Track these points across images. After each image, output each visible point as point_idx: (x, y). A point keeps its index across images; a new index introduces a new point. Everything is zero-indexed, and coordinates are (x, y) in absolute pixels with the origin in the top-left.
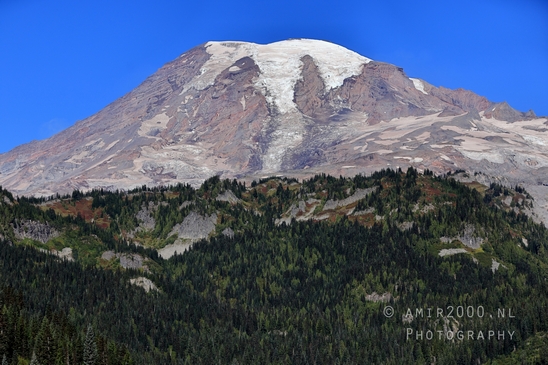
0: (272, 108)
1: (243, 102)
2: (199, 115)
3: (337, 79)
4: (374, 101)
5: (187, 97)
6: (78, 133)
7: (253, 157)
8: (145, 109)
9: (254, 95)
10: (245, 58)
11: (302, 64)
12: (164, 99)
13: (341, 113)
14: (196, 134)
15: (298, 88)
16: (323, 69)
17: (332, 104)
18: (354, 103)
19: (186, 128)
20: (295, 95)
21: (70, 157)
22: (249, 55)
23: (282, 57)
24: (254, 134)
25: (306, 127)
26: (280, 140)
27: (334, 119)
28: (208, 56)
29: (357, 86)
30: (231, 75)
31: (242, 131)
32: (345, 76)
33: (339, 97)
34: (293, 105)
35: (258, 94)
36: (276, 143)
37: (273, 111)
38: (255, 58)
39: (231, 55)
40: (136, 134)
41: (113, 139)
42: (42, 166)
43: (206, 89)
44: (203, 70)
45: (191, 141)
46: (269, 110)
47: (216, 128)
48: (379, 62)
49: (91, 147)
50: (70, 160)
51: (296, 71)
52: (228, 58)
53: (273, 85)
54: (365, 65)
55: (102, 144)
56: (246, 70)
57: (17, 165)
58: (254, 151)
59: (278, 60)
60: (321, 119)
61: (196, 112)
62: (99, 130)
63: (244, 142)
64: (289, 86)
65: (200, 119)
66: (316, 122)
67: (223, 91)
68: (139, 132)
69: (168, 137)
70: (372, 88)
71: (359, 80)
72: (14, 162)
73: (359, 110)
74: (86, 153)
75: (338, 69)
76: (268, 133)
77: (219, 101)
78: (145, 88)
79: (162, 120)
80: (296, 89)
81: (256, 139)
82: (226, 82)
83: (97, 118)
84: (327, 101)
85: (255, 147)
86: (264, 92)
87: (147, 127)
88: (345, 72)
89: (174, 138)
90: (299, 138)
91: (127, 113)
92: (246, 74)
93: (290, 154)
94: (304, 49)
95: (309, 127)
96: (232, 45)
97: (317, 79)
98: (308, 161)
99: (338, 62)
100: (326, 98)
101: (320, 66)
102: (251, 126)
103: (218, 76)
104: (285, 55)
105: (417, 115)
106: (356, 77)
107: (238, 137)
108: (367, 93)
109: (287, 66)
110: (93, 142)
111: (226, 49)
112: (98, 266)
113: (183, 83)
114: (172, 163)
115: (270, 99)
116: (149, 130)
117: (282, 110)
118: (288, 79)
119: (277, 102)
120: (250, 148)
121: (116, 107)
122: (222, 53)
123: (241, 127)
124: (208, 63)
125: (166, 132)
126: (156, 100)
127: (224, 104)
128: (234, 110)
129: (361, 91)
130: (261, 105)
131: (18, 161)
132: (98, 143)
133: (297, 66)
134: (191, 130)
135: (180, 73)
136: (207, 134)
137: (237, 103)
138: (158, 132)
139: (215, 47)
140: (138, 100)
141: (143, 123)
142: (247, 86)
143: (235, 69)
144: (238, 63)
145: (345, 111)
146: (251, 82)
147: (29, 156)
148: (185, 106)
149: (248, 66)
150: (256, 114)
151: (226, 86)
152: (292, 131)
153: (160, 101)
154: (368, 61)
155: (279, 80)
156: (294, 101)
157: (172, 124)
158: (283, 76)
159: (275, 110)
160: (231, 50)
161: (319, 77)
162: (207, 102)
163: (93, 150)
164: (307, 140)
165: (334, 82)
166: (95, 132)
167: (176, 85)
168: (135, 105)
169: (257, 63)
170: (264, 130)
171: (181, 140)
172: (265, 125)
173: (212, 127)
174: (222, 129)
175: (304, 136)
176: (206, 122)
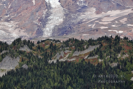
0: (48, 5)
1: (34, 1)
2: (11, 8)
4: (99, 2)
7: (38, 29)
13: (82, 8)
14: (10, 17)
17: (78, 3)
18: (89, 3)
19: (5, 14)
24: (39, 18)
25: (65, 15)
26: (52, 21)
27: (79, 11)
31: (33, 16)
34: (59, 4)
36: (49, 22)
37: (48, 7)
45: (7, 21)
46: (47, 6)
47: (20, 14)
58: (39, 26)
60: (73, 10)
61: (10, 6)
63: (34, 22)
65: (12, 9)
66: (70, 12)
73: (92, 7)
76: (46, 17)
81: (40, 20)
85: (39, 24)
90: (61, 20)
93: (56, 28)
95: (66, 15)
98: (66, 32)
102: (37, 14)
105: (121, 9)
107: (31, 19)
117: (53, 6)
119: (51, 2)
120: (37, 24)
123: (32, 14)
127: (24, 2)
128: (29, 5)
130: (42, 3)
134: (7, 15)
136: (15, 17)
137: (31, 2)
145: (84, 7)
148: (4, 3)
150: (40, 7)
152: (58, 16)
156: (59, 1)
159: (50, 6)
164: (65, 21)
170: (44, 16)
171: (2, 20)
172: (44, 13)
173: (18, 13)
174: (23, 15)
175: (64, 19)
176: (15, 11)
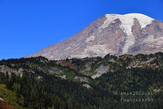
0: (125, 34)
1: (117, 32)
2: (103, 36)
3: (144, 25)
4: (155, 31)
5: (100, 31)
6: (68, 41)
7: (120, 49)
8: (87, 34)
9: (120, 30)
10: (117, 19)
11: (134, 20)
12: (93, 31)
13: (145, 35)
14: (103, 42)
15: (133, 28)
16: (140, 22)
17: (143, 33)
18: (149, 32)
19: (100, 40)
20: (132, 30)
21: (65, 48)
22: (118, 18)
23: (128, 18)
24: (120, 42)
25: (135, 39)
26: (127, 43)
27: (144, 37)
28: (106, 18)
29: (150, 27)
30: (113, 24)
31: (116, 41)
32: (147, 24)
33: (145, 31)
34: (132, 33)
35: (121, 30)
36: (126, 44)
37: (125, 35)
38: (120, 19)
39: (113, 18)
40: (85, 42)
41: (78, 43)
42: (57, 51)
43: (106, 28)
44: (105, 23)
45: (101, 44)
46: (124, 34)
48: (157, 20)
49: (71, 45)
50: (65, 50)
51: (132, 23)
52: (112, 19)
53: (125, 27)
54: (153, 21)
55: (75, 45)
56: (117, 22)
57: (50, 51)
58: (120, 47)
59: (127, 20)
60: (140, 37)
61: (102, 35)
62: (74, 41)
63: (117, 44)
64: (130, 27)
65: (104, 37)
66: (138, 38)
67: (111, 29)
68: (86, 41)
69: (94, 43)
70: (155, 28)
71: (151, 25)
72: (49, 50)
73: (151, 34)
74: (70, 47)
75: (145, 22)
76: (124, 41)
77: (109, 32)
78: (88, 28)
79: (93, 37)
80: (132, 28)
81: (121, 43)
82: (112, 26)
83: (73, 37)
84: (141, 32)
85: (120, 46)
86: (123, 29)
87: (88, 40)
88: (147, 23)
89: (96, 43)
90: (133, 43)
91: (82, 35)
92: (117, 24)
93: (130, 47)
94: (135, 16)
95: (136, 40)
96: (113, 15)
97: (138, 25)
98: (136, 50)
99: (145, 20)
100: (141, 31)
101: (139, 21)
102: (119, 39)
103: (109, 24)
104: (129, 18)
106: (150, 24)
107: (115, 42)
108: (153, 29)
109: (130, 21)
110: (72, 44)
111: (111, 16)
112: (73, 81)
113: (99, 26)
114: (96, 50)
115: (124, 31)
116: (89, 41)
117: (128, 35)
118: (130, 25)
119: (127, 32)
120: (119, 46)
121: (79, 34)
122: (110, 18)
123: (116, 40)
124: (106, 20)
125: (94, 41)
126: (91, 31)
127: (111, 33)
128: (114, 34)
129: (152, 28)
130: (122, 33)
131: (50, 50)
132: (74, 44)
133: (132, 21)
134: (101, 41)
135: (98, 23)
136: (106, 42)
137: (115, 32)
138: (91, 41)
139: (108, 16)
140: (85, 32)
141: (87, 39)
142: (118, 27)
143: (114, 22)
144: (115, 20)
145: (147, 35)
146: (119, 26)
147: (53, 48)
148: (99, 33)
149: (118, 21)
150: (120, 36)
151: (111, 27)
152: (131, 41)
153: (92, 32)
154: (154, 19)
155: (127, 25)
156: (132, 32)
157: (96, 39)
158: (128, 24)
160: (113, 16)
161: (139, 24)
162: (106, 32)
163: (72, 46)
164: (136, 43)
165: (143, 26)
166: (73, 41)
167: (97, 27)
168: (85, 33)
169: (120, 20)
170: (123, 40)
171: (98, 43)
172: (123, 39)
173: (107, 39)
174: (110, 40)
175: (135, 42)
176: (106, 38)
